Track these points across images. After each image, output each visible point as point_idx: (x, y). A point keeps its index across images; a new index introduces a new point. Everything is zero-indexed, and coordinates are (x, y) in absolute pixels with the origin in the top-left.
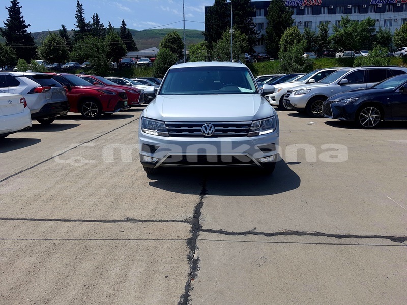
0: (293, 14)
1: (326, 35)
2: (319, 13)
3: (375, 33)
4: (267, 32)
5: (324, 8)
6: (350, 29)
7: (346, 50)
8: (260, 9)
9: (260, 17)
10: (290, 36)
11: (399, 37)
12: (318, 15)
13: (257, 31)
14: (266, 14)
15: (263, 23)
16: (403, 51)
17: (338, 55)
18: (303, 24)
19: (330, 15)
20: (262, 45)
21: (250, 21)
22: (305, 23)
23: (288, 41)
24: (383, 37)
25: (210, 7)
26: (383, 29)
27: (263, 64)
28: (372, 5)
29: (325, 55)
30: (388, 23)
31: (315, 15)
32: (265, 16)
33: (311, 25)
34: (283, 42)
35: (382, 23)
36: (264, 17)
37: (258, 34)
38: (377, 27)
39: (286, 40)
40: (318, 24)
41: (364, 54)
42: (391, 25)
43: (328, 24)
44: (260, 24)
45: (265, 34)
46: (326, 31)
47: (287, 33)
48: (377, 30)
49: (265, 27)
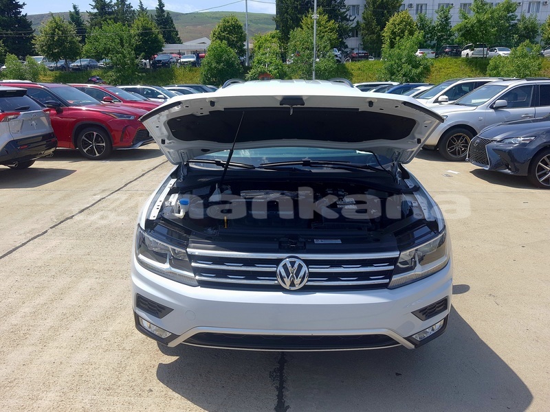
1: (447, 24)
3: (516, 22)
4: (364, 18)
6: (484, 17)
7: (476, 46)
10: (399, 24)
13: (350, 16)
15: (358, 6)
17: (464, 53)
18: (415, 8)
20: (357, 36)
21: (340, 2)
22: (418, 6)
23: (395, 32)
24: (526, 28)
26: (527, 16)
27: (359, 64)
29: (447, 53)
30: (534, 8)
33: (426, 10)
34: (388, 34)
35: (525, 7)
37: (351, 21)
38: (518, 14)
39: (393, 30)
40: (436, 8)
41: (501, 53)
42: (538, 10)
43: (451, 8)
44: (354, 6)
45: (362, 21)
46: (447, 18)
47: (394, 21)
48: (519, 18)
49: (361, 10)
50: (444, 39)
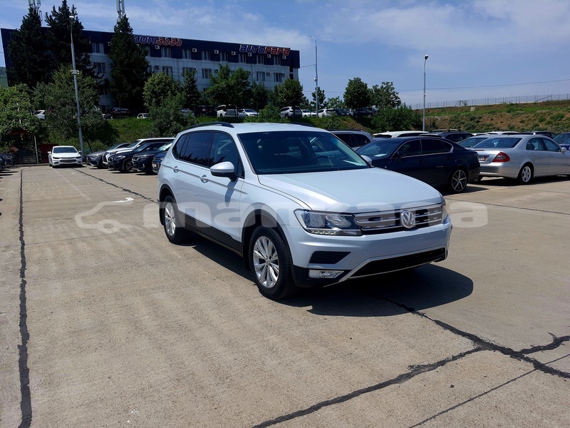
0: (147, 55)
1: (194, 87)
2: (181, 57)
3: (250, 87)
4: (113, 77)
5: (186, 51)
6: (232, 82)
7: (228, 107)
8: (97, 43)
9: (98, 54)
10: (158, 85)
11: (284, 94)
12: (179, 60)
13: (98, 73)
14: (107, 50)
15: (104, 64)
16: (288, 111)
17: (219, 112)
18: (161, 70)
19: (195, 61)
20: (106, 94)
21: (85, 59)
22: (164, 68)
23: (155, 92)
24: (259, 93)
25: (16, 31)
26: (258, 83)
27: (123, 122)
28: (241, 54)
29: (204, 112)
30: (261, 77)
31: (175, 59)
32: (105, 53)
33: (172, 72)
35: (255, 76)
36: (104, 55)
37: (99, 78)
38: (250, 80)
39: (153, 90)
40: (181, 71)
41: (248, 114)
42: (264, 80)
43: (194, 72)
44: (99, 64)
45: (110, 79)
46: (193, 82)
47: (152, 80)
48: (251, 84)
49: (108, 69)
50: (193, 100)
